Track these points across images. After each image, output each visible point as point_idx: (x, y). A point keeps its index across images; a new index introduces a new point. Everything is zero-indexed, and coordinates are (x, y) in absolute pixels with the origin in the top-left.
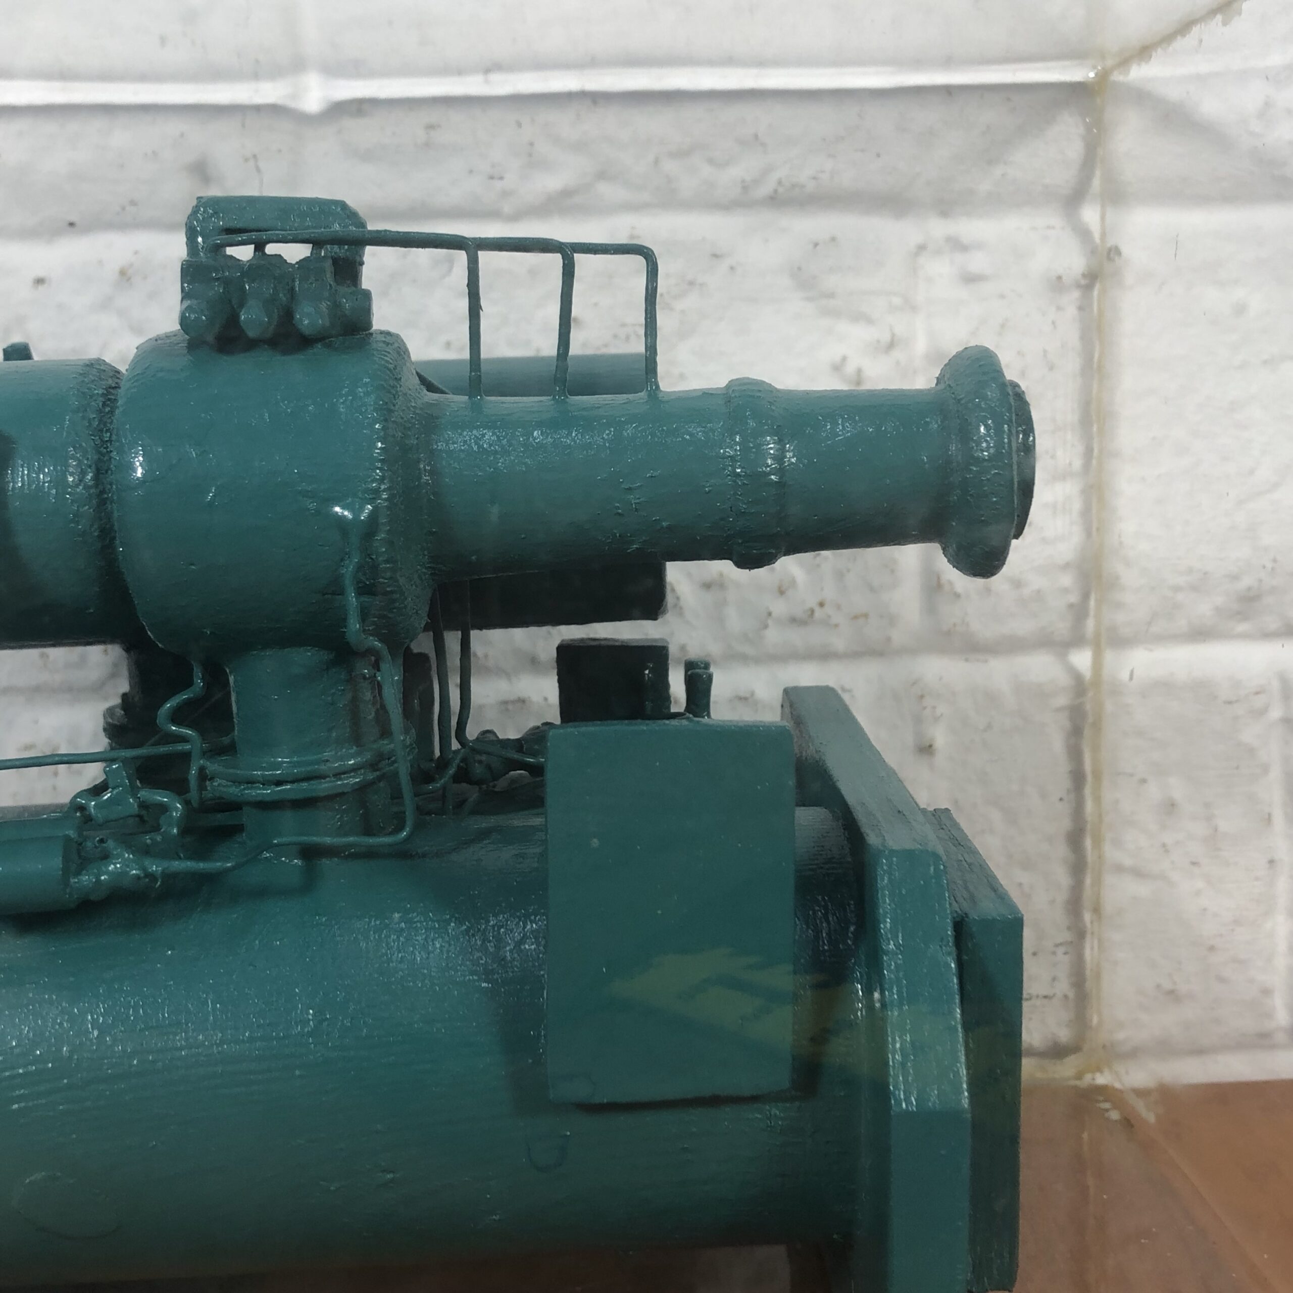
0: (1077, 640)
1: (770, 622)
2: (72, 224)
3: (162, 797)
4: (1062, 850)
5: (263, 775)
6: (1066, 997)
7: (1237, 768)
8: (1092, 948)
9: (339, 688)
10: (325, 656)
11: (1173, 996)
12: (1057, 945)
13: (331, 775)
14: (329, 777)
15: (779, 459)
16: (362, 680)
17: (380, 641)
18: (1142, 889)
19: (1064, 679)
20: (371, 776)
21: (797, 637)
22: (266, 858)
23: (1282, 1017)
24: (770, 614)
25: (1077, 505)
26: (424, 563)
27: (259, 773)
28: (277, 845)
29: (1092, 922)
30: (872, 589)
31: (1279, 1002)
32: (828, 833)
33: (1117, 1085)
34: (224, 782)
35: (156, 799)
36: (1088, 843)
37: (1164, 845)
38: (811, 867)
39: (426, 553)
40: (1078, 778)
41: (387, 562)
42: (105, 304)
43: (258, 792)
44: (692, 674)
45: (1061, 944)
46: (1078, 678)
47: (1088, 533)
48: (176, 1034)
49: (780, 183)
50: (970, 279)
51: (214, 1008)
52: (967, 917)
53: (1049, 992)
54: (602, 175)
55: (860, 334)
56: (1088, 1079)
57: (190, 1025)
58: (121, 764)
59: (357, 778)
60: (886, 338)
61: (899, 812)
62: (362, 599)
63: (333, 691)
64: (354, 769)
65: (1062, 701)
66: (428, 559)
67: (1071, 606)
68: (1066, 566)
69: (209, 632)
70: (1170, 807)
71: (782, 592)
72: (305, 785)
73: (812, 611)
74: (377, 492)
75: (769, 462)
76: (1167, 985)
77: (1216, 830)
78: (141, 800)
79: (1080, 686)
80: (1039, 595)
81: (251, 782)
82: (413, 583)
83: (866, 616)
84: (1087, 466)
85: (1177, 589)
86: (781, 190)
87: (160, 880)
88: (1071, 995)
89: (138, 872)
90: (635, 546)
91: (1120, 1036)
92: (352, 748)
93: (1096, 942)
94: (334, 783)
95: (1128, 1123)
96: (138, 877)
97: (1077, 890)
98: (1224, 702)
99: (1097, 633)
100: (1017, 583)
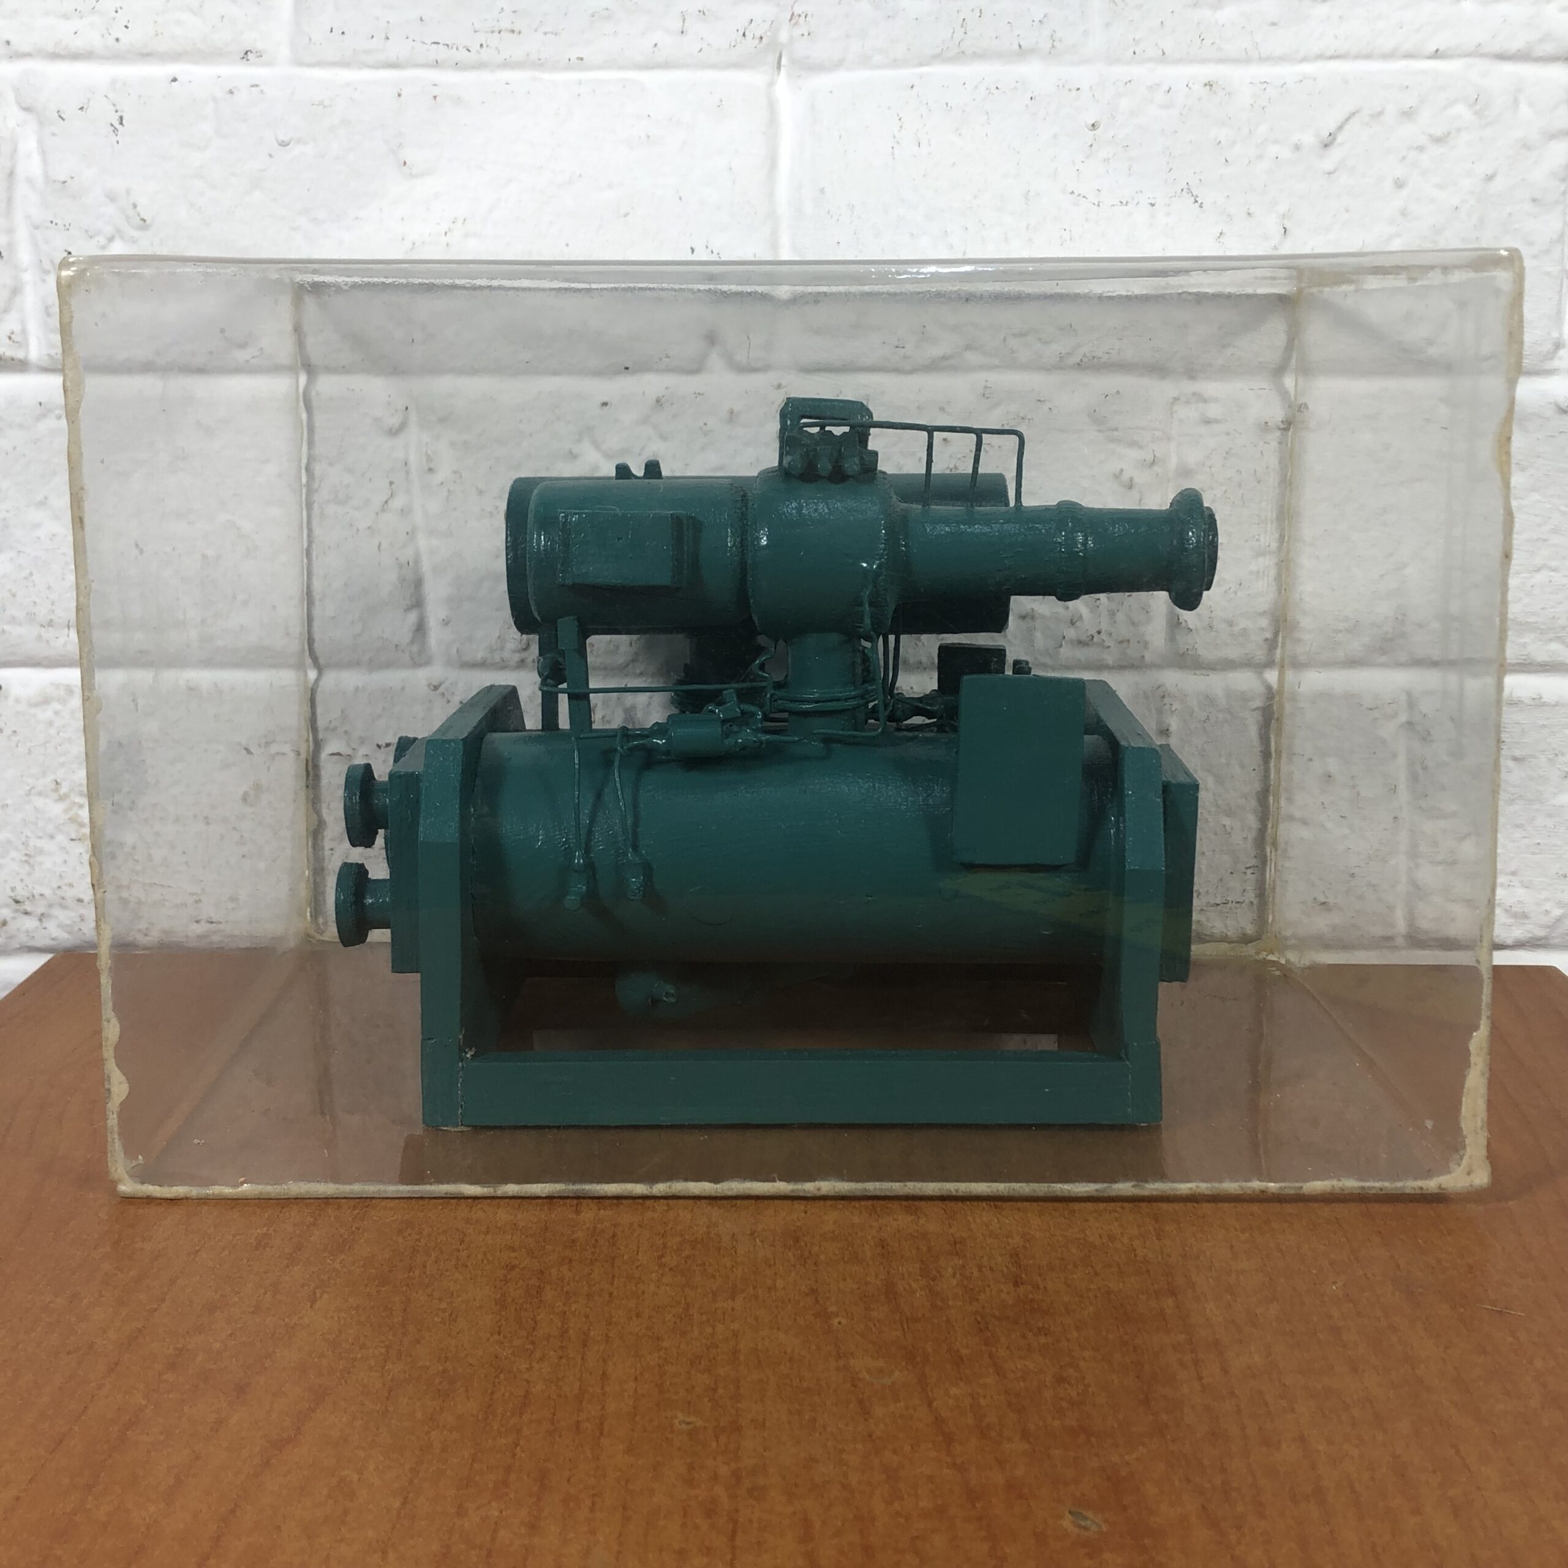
0: (1269, 664)
1: (1064, 644)
2: (627, 368)
3: (753, 708)
4: (1253, 803)
6: (1252, 903)
7: (1375, 753)
8: (1270, 870)
9: (848, 655)
11: (1325, 905)
12: (1247, 868)
13: (843, 700)
14: (841, 701)
15: (1085, 544)
16: (858, 652)
18: (1305, 833)
19: (1261, 690)
20: (861, 702)
21: (1082, 654)
23: (1401, 927)
24: (1064, 638)
25: (1273, 572)
27: (805, 696)
28: (811, 734)
29: (1271, 853)
30: (1133, 623)
31: (1399, 916)
32: (1103, 748)
33: (1283, 961)
34: (785, 701)
35: (749, 709)
36: (1271, 800)
37: (1323, 804)
38: (1090, 760)
40: (1266, 755)
41: (882, 590)
42: (645, 420)
44: (1019, 668)
45: (1250, 867)
46: (1269, 688)
47: (1279, 592)
49: (1084, 355)
50: (1208, 422)
53: (1241, 899)
54: (968, 347)
55: (1134, 454)
56: (1263, 957)
58: (733, 690)
59: (856, 702)
60: (1149, 458)
64: (854, 698)
65: (1258, 703)
66: (900, 589)
67: (1266, 640)
68: (1264, 613)
70: (1328, 778)
71: (1072, 623)
72: (830, 704)
73: (1093, 637)
74: (882, 555)
75: (1079, 546)
76: (1322, 899)
77: (1358, 795)
78: (742, 709)
79: (1270, 694)
80: (1244, 632)
81: (803, 701)
83: (1128, 641)
84: (1279, 549)
85: (1337, 632)
86: (1085, 360)
87: (764, 743)
88: (1255, 902)
89: (755, 739)
90: (995, 586)
91: (1288, 932)
92: (852, 687)
93: (1273, 866)
94: (843, 704)
95: (1287, 978)
96: (755, 742)
97: (1262, 831)
98: (1367, 708)
99: (1282, 660)
100: (1231, 624)
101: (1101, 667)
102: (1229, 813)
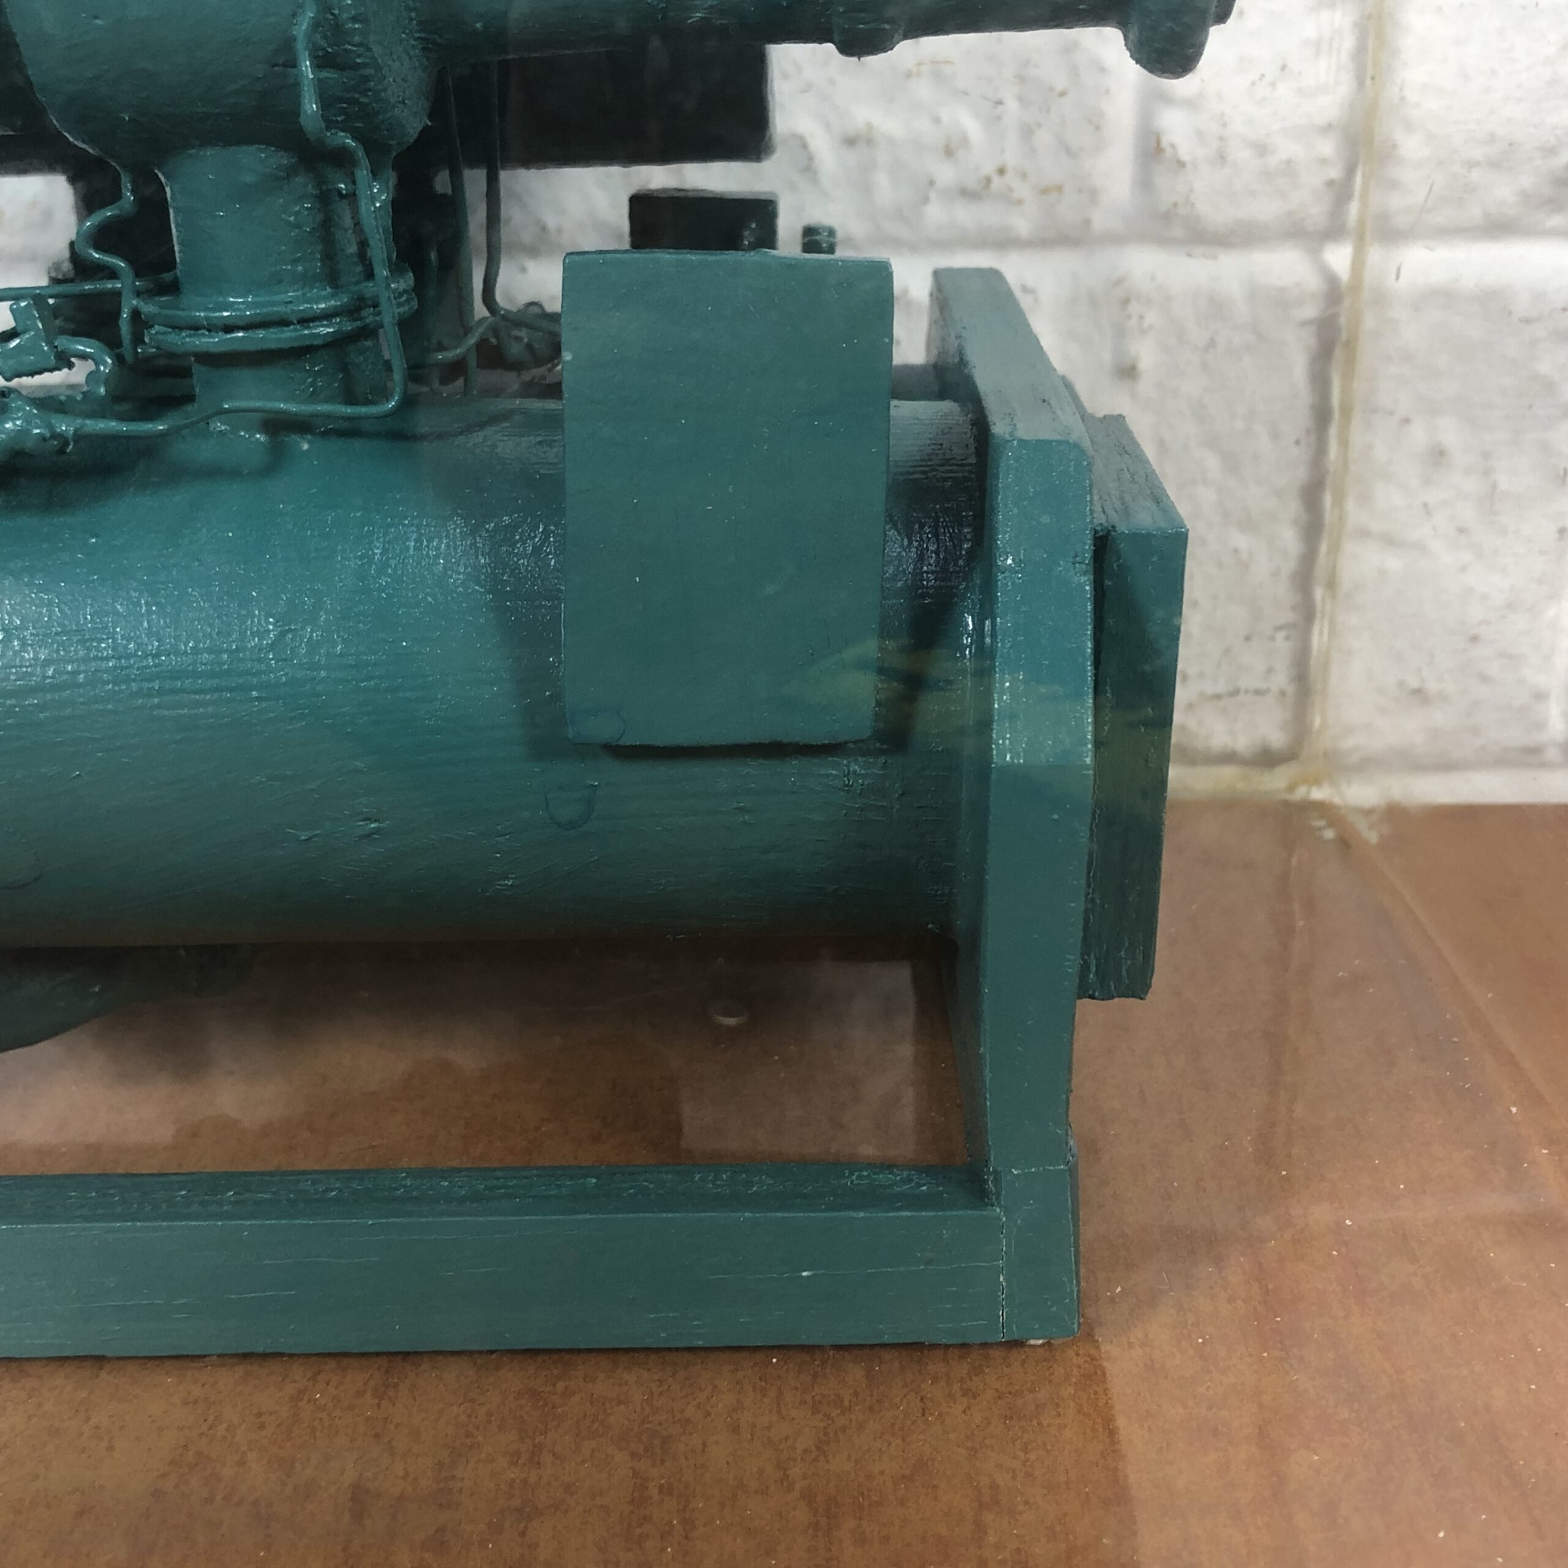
0: (1334, 232)
1: (933, 196)
3: (86, 348)
4: (1293, 507)
5: (207, 318)
6: (1283, 692)
7: (1530, 407)
8: (1321, 633)
9: (306, 205)
10: (284, 159)
11: (1419, 695)
12: (1276, 629)
13: (296, 322)
14: (293, 324)
16: (337, 199)
17: (354, 138)
18: (1394, 563)
19: (1313, 282)
20: (349, 327)
21: (966, 216)
22: (221, 431)
23: (1556, 727)
24: (932, 183)
25: (1348, 43)
26: (411, 31)
27: (202, 314)
28: (228, 411)
29: (1323, 601)
30: (1069, 152)
31: (1554, 711)
32: (950, 428)
33: (1337, 800)
34: (162, 329)
35: (78, 349)
36: (1328, 500)
37: (1425, 505)
38: (923, 468)
39: (413, 15)
40: (1322, 415)
41: (354, 19)
43: (203, 340)
45: (1282, 627)
46: (1332, 281)
47: (1360, 82)
48: (101, 640)
51: (149, 612)
52: (1115, 531)
53: (1263, 685)
56: (1300, 793)
57: (118, 630)
58: (32, 302)
59: (330, 328)
61: (1044, 401)
62: (325, 74)
63: (297, 208)
64: (326, 316)
65: (1310, 311)
66: (417, 24)
67: (1330, 183)
68: (1328, 128)
69: (127, 118)
70: (1438, 456)
71: (949, 152)
72: (261, 333)
73: (988, 180)
76: (1414, 683)
77: (1494, 488)
78: (59, 350)
79: (1335, 293)
80: (1289, 168)
82: (395, 57)
83: (1059, 189)
85: (1471, 165)
87: (72, 443)
88: (1290, 689)
89: (43, 431)
90: (698, 15)
91: (1348, 743)
92: (326, 290)
93: (1326, 624)
94: (300, 333)
95: (1345, 844)
96: (43, 439)
97: (1308, 559)
98: (1521, 320)
99: (1361, 221)
100: (1262, 149)
101: (1005, 242)
102: (1248, 525)
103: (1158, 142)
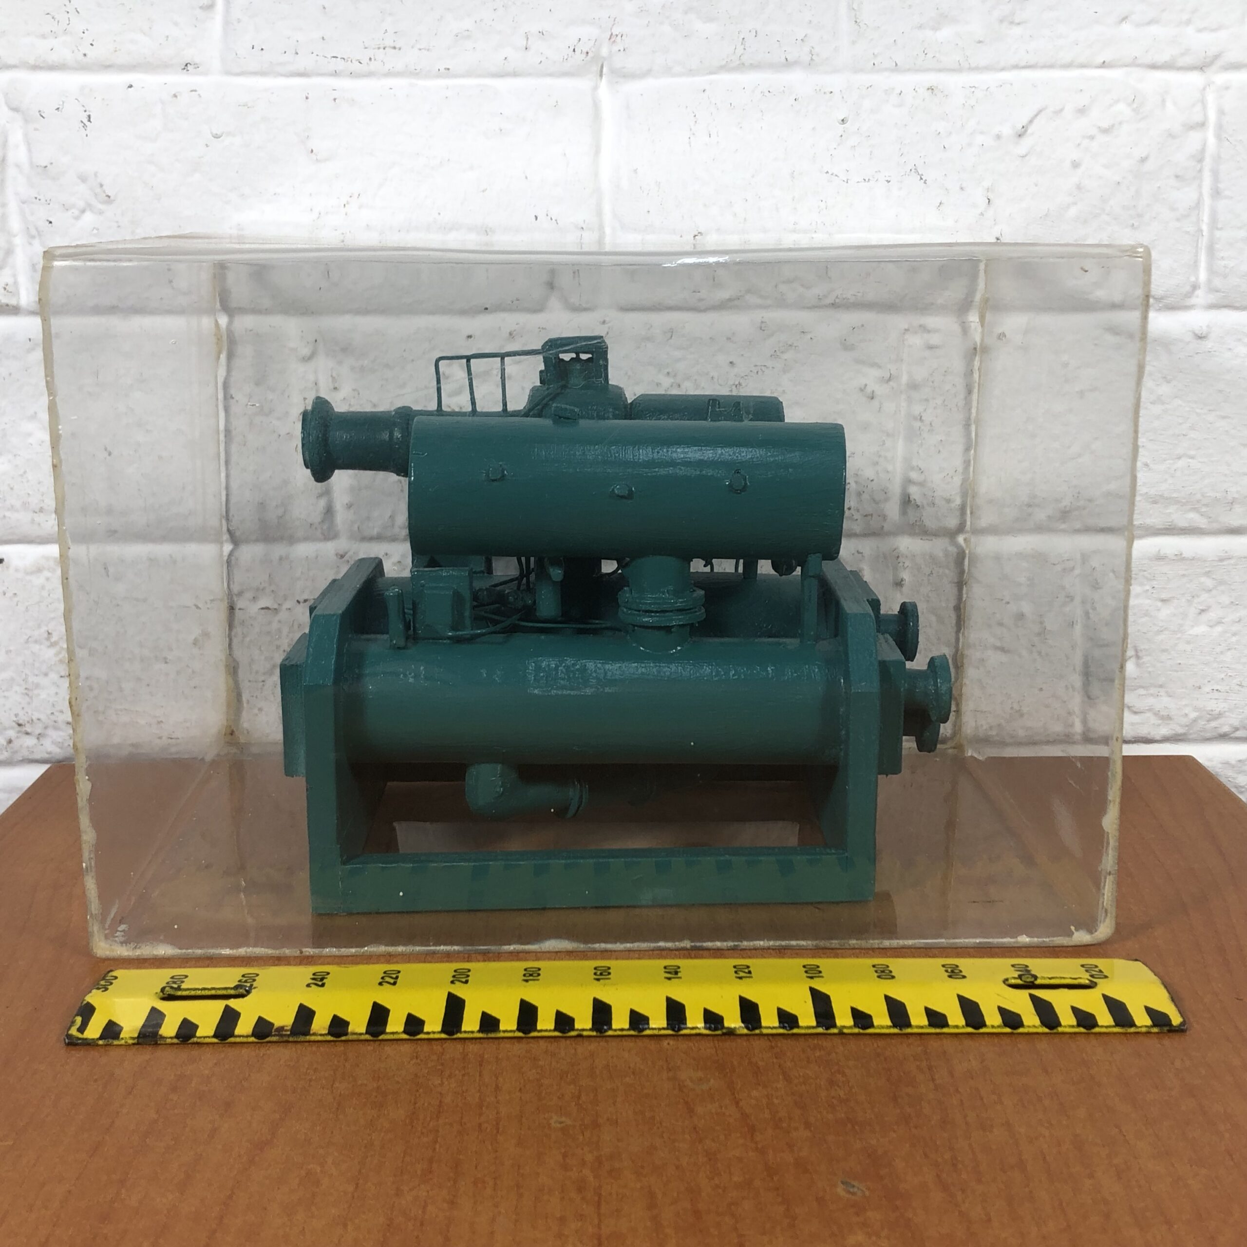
2: (486, 309)
18: (1004, 658)
30: (875, 502)
37: (1018, 636)
49: (837, 297)
50: (931, 348)
55: (875, 372)
60: (887, 375)
76: (1017, 708)
85: (1029, 506)
86: (837, 300)
98: (1052, 564)
100: (947, 501)
101: (851, 535)
103: (909, 498)
